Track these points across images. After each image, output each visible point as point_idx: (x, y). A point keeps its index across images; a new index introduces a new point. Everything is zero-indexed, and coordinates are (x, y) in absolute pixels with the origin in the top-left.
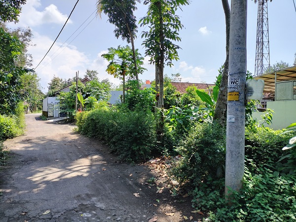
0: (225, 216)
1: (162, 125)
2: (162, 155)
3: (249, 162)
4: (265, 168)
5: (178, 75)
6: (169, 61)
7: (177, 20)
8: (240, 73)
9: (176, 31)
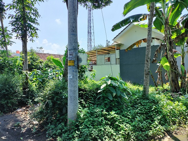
0: (67, 138)
1: (27, 83)
2: (27, 104)
3: (82, 101)
4: (90, 104)
5: (41, 48)
6: (31, 38)
7: (36, 11)
8: (74, 49)
9: (35, 18)
